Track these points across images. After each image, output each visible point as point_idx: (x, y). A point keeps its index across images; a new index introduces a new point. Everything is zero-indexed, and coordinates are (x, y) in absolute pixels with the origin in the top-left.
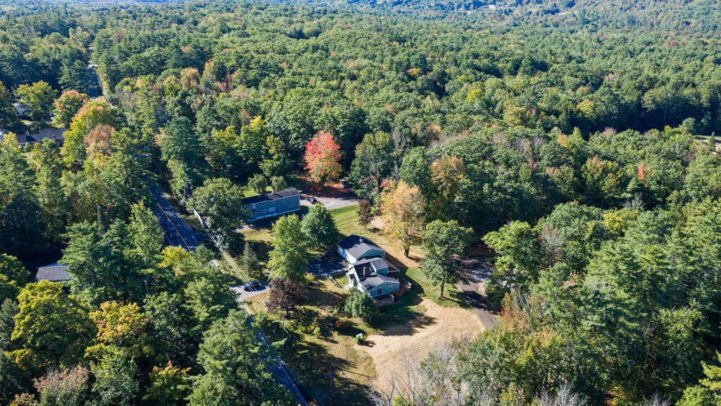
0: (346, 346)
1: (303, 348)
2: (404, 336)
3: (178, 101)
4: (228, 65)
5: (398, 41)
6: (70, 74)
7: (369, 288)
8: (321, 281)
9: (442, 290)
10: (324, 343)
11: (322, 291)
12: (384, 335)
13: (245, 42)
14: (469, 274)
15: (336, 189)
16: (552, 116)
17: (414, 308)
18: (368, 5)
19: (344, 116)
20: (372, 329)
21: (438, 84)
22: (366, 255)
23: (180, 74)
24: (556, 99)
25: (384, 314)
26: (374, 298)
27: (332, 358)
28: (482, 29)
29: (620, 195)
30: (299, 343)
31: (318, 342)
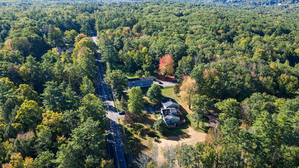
0: (150, 141)
1: (132, 139)
2: (175, 141)
3: (119, 40)
4: (142, 26)
5: (221, 18)
6: (84, 27)
7: (166, 119)
8: (150, 114)
9: (198, 125)
10: (141, 139)
11: (148, 118)
12: (167, 139)
13: (155, 17)
14: (214, 120)
15: (171, 79)
16: (279, 54)
17: (184, 130)
18: (222, 3)
19: (178, 49)
20: (163, 136)
21: (231, 37)
22: (170, 106)
23: (123, 29)
24: (284, 46)
25: (170, 131)
26: (167, 124)
27: (142, 145)
28: (267, 14)
29: (294, 92)
30: (131, 137)
31: (139, 138)
